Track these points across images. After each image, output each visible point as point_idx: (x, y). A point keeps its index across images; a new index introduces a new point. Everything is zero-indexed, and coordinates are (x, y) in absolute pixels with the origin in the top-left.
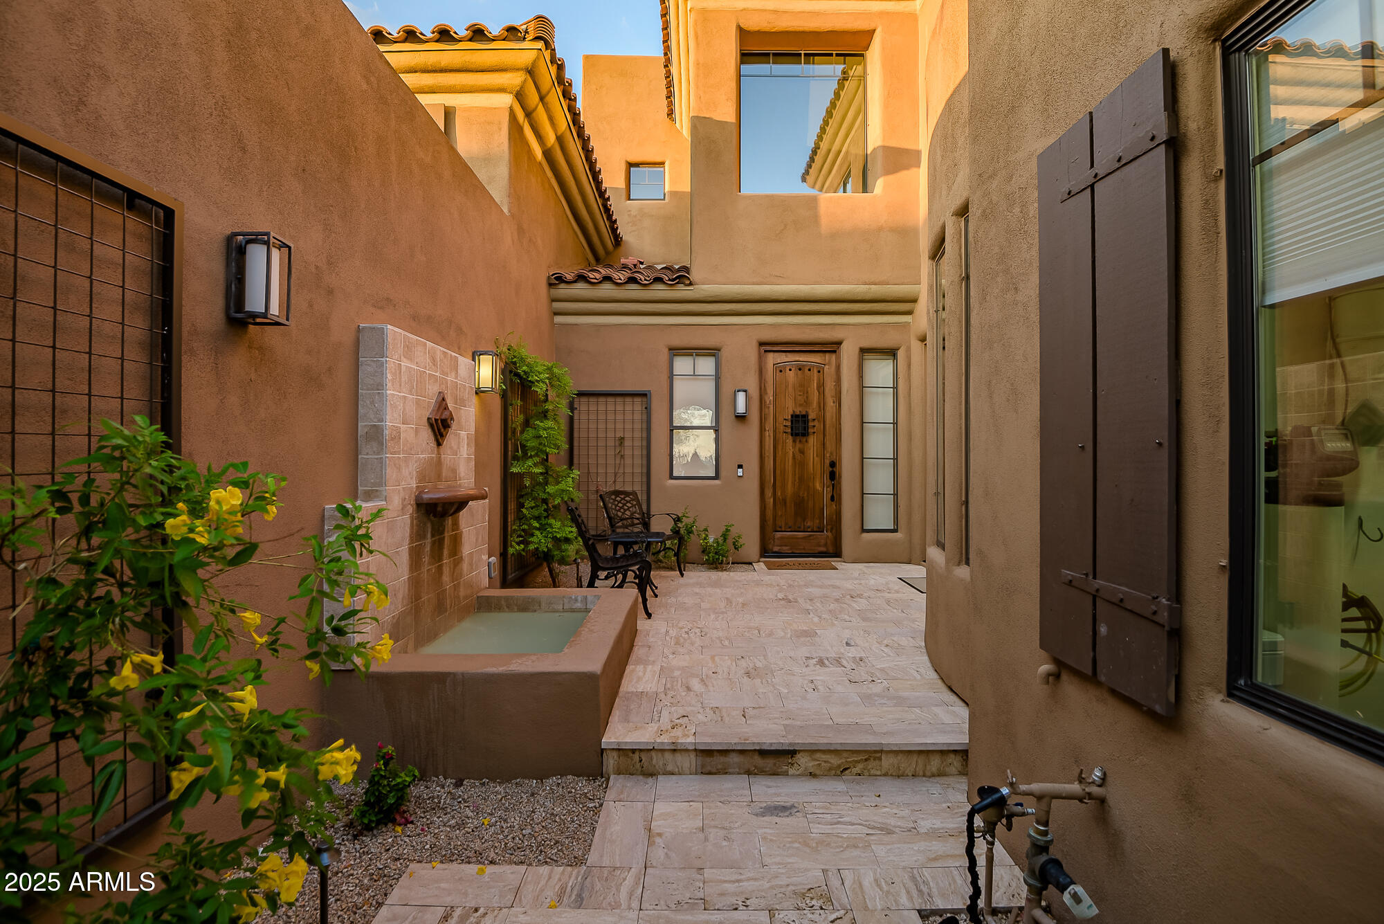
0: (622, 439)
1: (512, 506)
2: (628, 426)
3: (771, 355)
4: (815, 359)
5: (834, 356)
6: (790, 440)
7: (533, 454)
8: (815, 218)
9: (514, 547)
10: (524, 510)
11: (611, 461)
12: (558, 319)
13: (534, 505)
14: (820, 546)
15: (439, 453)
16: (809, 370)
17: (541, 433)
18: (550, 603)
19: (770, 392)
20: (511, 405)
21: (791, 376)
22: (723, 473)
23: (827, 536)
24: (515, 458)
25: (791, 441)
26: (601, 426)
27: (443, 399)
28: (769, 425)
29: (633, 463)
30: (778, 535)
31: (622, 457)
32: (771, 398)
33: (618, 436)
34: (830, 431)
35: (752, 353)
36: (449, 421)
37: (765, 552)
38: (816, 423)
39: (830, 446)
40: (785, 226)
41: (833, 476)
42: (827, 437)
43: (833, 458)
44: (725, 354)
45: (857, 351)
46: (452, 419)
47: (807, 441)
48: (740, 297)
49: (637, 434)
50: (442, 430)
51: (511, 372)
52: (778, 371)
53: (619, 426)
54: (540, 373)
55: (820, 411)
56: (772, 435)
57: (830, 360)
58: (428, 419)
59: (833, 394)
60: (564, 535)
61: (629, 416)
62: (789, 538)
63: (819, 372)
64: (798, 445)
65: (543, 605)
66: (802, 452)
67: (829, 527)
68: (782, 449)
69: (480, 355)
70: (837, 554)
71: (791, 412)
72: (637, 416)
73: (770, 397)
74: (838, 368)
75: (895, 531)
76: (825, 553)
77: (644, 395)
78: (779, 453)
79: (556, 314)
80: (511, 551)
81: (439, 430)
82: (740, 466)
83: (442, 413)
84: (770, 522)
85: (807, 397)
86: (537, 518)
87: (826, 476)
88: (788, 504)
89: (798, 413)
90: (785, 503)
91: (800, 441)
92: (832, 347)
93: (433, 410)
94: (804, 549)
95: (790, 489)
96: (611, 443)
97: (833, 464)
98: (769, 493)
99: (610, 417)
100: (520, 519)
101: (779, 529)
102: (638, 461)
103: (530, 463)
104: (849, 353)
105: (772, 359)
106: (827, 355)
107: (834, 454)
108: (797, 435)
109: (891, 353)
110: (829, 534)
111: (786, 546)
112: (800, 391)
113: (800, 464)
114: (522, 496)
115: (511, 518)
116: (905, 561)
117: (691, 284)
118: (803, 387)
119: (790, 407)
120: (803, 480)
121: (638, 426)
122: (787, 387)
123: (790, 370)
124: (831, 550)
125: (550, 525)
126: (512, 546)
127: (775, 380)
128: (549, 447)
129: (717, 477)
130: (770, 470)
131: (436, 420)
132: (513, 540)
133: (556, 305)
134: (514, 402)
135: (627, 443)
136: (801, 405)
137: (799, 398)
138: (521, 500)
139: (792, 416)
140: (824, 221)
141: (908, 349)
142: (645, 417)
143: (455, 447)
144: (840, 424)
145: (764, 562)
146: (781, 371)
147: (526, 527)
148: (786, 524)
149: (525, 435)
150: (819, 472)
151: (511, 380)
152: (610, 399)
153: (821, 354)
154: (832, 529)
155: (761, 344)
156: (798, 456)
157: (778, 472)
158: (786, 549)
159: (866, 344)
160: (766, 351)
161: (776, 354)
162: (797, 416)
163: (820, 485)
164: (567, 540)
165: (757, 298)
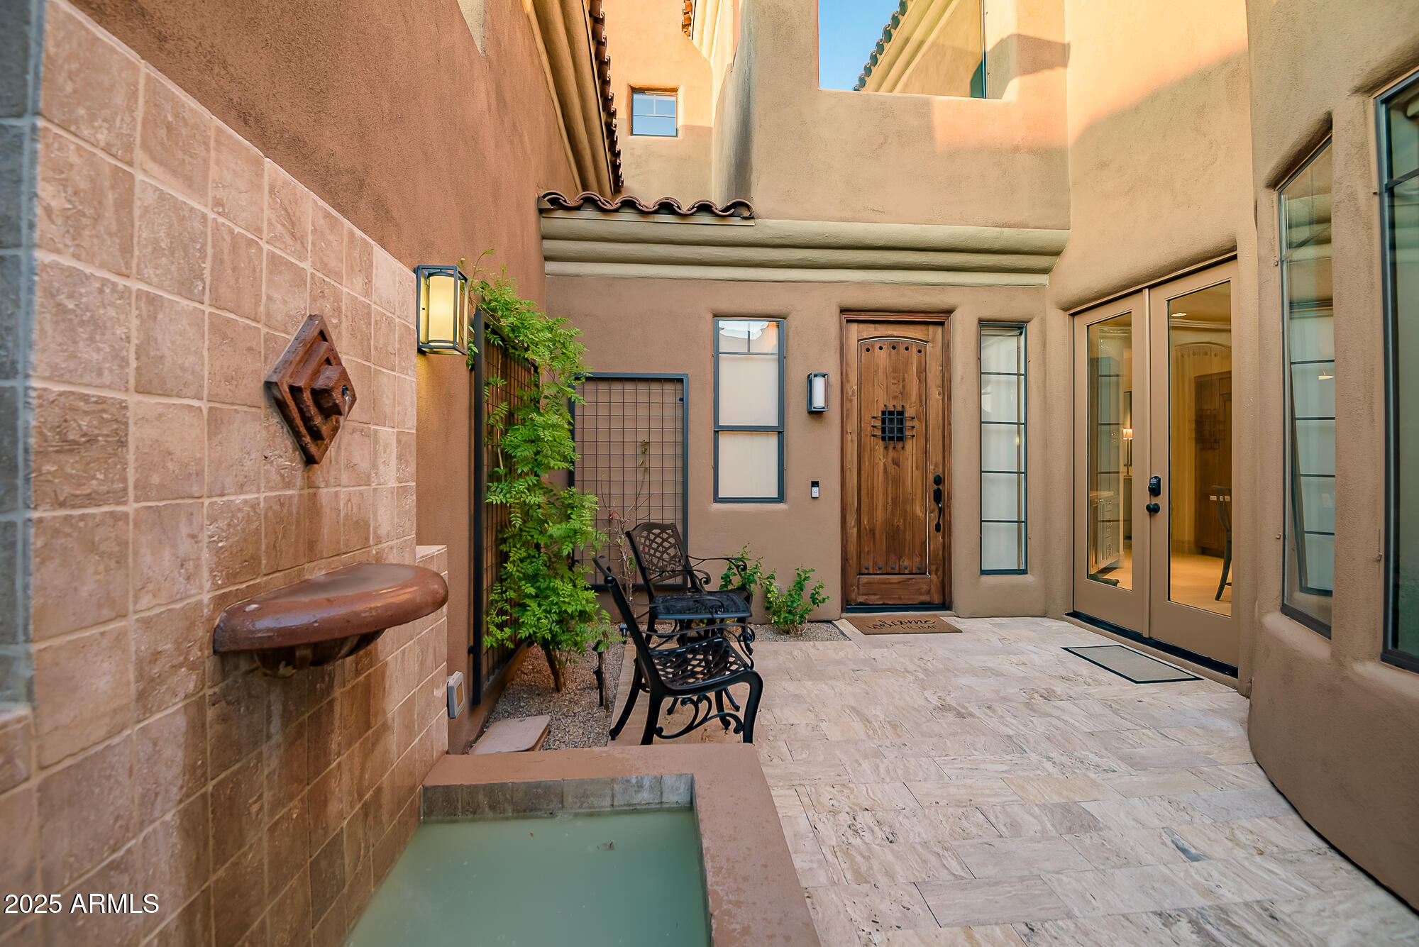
0: (646, 445)
1: (489, 560)
2: (655, 424)
3: (854, 327)
4: (916, 332)
5: (939, 329)
6: (880, 446)
7: (526, 469)
8: (928, 131)
9: (493, 636)
10: (509, 566)
11: (630, 477)
12: (551, 267)
13: (524, 554)
14: (921, 594)
15: (310, 484)
16: (907, 349)
17: (541, 433)
18: (585, 796)
19: (853, 378)
20: (488, 384)
21: (882, 357)
22: (791, 493)
23: (931, 581)
24: (494, 477)
25: (882, 449)
26: (616, 424)
27: (323, 336)
28: (852, 426)
29: (663, 481)
30: (864, 579)
31: (647, 470)
32: (855, 387)
33: (640, 439)
34: (935, 434)
35: (832, 321)
36: (337, 395)
37: (848, 605)
38: (915, 423)
39: (935, 455)
40: (886, 138)
41: (938, 496)
42: (931, 443)
43: (940, 472)
44: (793, 322)
45: (976, 322)
46: (347, 388)
47: (903, 448)
48: (820, 240)
49: (669, 438)
50: (318, 420)
51: (487, 326)
52: (864, 350)
53: (642, 424)
54: (538, 331)
55: (921, 405)
56: (855, 439)
57: (934, 337)
58: (269, 385)
59: (939, 382)
60: (579, 608)
61: (655, 412)
62: (879, 583)
63: (920, 351)
64: (891, 453)
65: (569, 799)
66: (896, 463)
67: (933, 568)
68: (870, 459)
69: (430, 275)
70: (946, 605)
71: (882, 408)
72: (669, 412)
73: (853, 386)
74: (947, 346)
75: (1024, 572)
76: (929, 603)
77: (681, 381)
78: (866, 465)
79: (547, 259)
80: (487, 641)
81: (307, 420)
82: (815, 484)
83: (316, 373)
84: (853, 561)
85: (904, 387)
86: (533, 578)
87: (930, 496)
88: (877, 535)
89: (892, 409)
90: (874, 534)
91: (894, 448)
92: (939, 318)
93: (286, 362)
94: (900, 599)
95: (880, 515)
96: (630, 450)
97: (938, 480)
98: (852, 521)
99: (629, 412)
100: (502, 581)
101: (866, 571)
102: (669, 477)
103: (521, 485)
104: (963, 327)
105: (854, 331)
106: (931, 328)
107: (941, 466)
108: (891, 439)
109: (1017, 327)
110: (934, 577)
111: (874, 594)
112: (894, 378)
113: (895, 481)
114: (504, 541)
115: (486, 580)
116: (1038, 614)
117: (751, 218)
118: (898, 372)
119: (881, 400)
120: (897, 502)
121: (669, 425)
122: (876, 372)
123: (881, 348)
124: (937, 599)
125: (555, 591)
126: (489, 633)
127: (859, 360)
128: (553, 458)
129: (781, 498)
130: (853, 488)
131: (295, 391)
132: (492, 618)
133: (549, 244)
134: (491, 380)
135: (654, 450)
136: (895, 398)
137: (893, 387)
138: (504, 548)
139: (883, 413)
140: (940, 134)
141: (1043, 321)
142: (679, 413)
143: (364, 465)
144: (950, 424)
145: (848, 619)
146: (868, 350)
147: (511, 594)
148: (875, 563)
149: (509, 438)
150: (919, 492)
151: (487, 341)
152: (629, 387)
153: (923, 327)
154: (937, 570)
155: (843, 311)
156: (891, 468)
157: (864, 492)
158: (874, 599)
159: (988, 313)
160: (848, 321)
161: (862, 326)
162: (891, 413)
163: (922, 510)
164: (583, 616)
165: (844, 241)
